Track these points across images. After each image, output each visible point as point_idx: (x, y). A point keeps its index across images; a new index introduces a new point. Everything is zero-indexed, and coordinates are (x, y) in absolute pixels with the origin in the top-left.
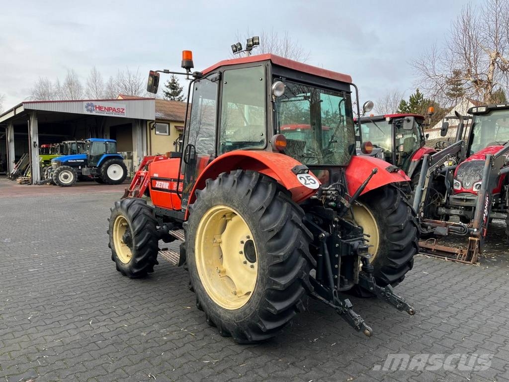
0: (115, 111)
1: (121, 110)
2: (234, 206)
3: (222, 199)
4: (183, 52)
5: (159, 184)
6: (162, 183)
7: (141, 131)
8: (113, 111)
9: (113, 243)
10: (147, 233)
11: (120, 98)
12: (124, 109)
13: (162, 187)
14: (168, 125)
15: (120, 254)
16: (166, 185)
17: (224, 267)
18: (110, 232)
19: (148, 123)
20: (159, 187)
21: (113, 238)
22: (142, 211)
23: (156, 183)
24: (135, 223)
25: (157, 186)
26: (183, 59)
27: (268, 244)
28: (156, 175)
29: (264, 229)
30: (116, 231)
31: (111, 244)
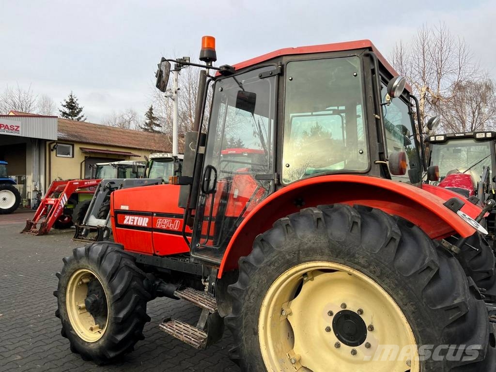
0: (8, 128)
1: (15, 128)
2: (358, 263)
3: (327, 251)
4: (204, 38)
5: (129, 220)
6: (136, 218)
7: (38, 152)
8: (5, 128)
9: (66, 310)
10: (134, 296)
11: (11, 114)
12: (18, 127)
13: (135, 224)
14: (71, 147)
15: (78, 327)
16: (143, 222)
17: (297, 353)
18: (60, 294)
19: (48, 143)
20: (130, 223)
21: (65, 303)
22: (123, 262)
23: (124, 219)
24: (115, 281)
25: (125, 222)
26: (203, 48)
27: (447, 330)
28: (124, 208)
29: (435, 306)
30: (71, 291)
31: (62, 311)
